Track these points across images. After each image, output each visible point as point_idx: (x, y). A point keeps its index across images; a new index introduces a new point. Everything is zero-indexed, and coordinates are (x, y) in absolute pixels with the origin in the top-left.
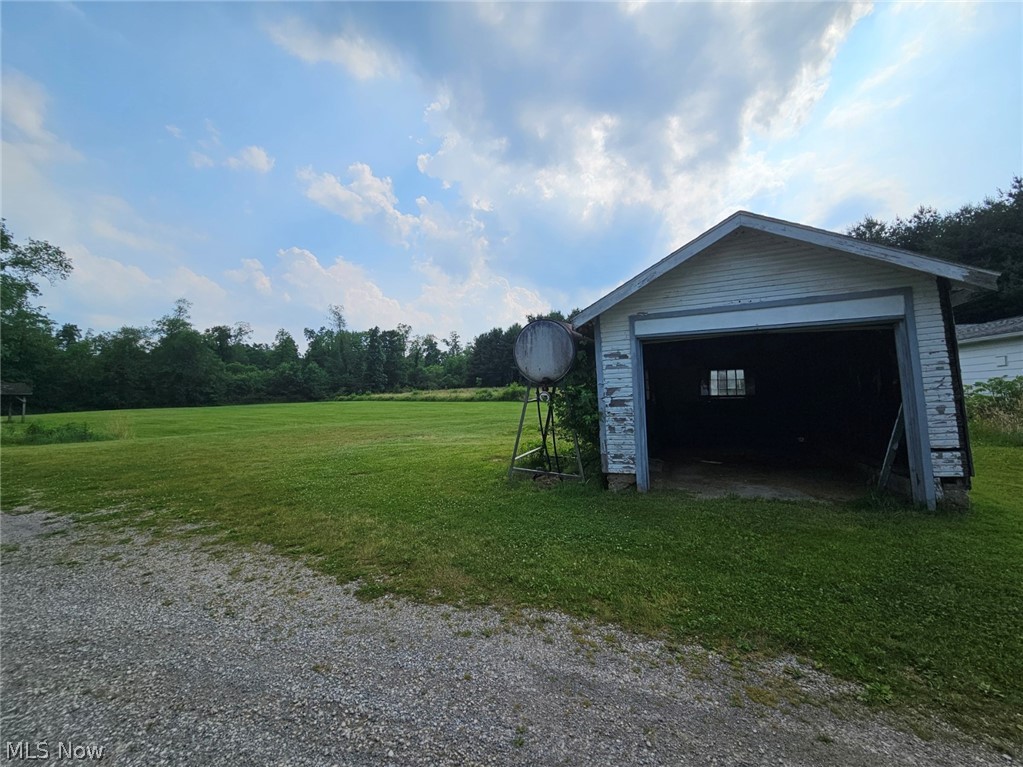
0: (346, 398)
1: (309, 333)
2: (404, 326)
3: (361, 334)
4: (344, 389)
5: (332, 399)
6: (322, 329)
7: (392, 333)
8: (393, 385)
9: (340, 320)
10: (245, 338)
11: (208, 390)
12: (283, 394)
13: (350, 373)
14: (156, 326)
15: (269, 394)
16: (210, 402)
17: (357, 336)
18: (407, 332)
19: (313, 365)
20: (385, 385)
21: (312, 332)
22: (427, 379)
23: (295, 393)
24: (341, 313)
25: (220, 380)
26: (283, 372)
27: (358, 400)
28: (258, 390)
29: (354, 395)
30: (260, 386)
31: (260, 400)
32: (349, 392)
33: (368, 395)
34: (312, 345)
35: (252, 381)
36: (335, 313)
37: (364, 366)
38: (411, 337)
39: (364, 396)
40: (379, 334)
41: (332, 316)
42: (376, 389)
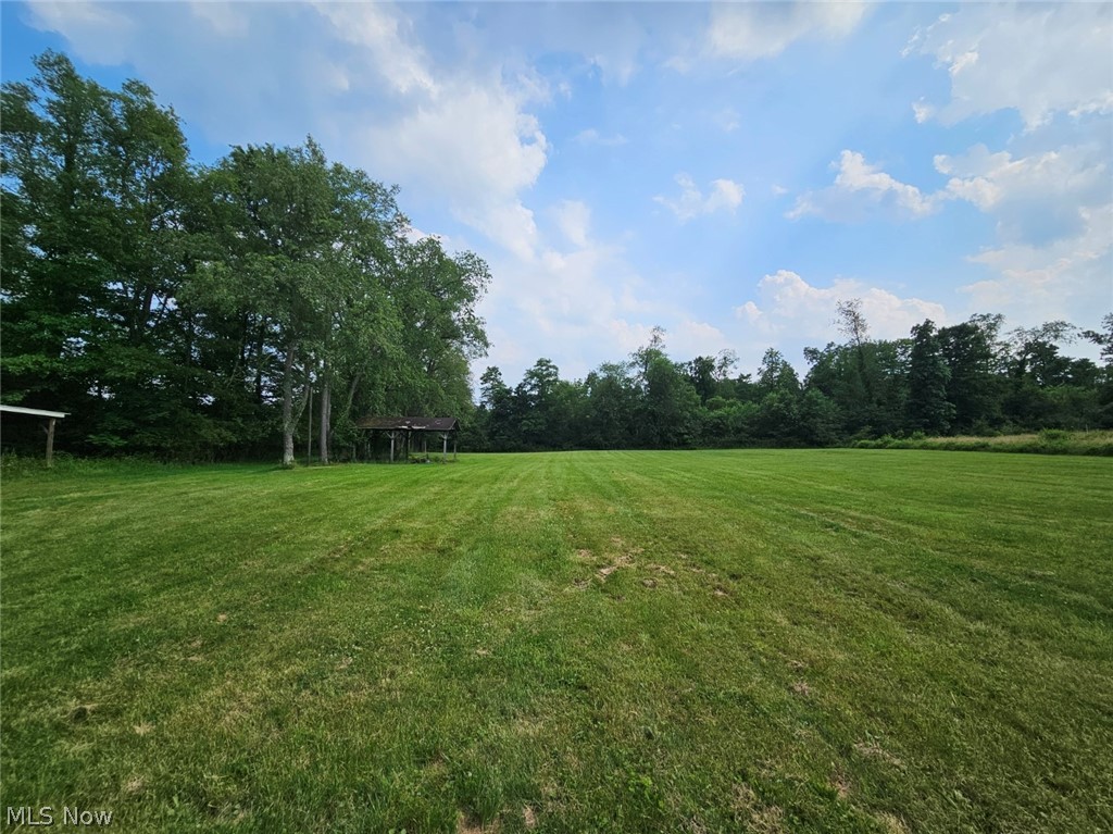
0: (873, 443)
1: (811, 353)
2: (984, 318)
3: (896, 345)
4: (868, 428)
5: (847, 444)
6: (830, 345)
7: (962, 331)
8: (968, 423)
9: (856, 323)
10: (730, 368)
11: (682, 430)
12: (772, 436)
13: (879, 403)
14: (632, 360)
15: (753, 435)
16: (683, 445)
17: (886, 349)
18: (991, 327)
19: (816, 393)
20: (951, 421)
21: (814, 352)
22: (1053, 409)
23: (789, 434)
24: (857, 311)
25: (695, 417)
26: (771, 406)
27: (898, 447)
28: (739, 430)
29: (888, 438)
30: (740, 425)
31: (740, 444)
32: (878, 434)
33: (919, 438)
34: (816, 370)
35: (731, 419)
36: (849, 313)
37: (904, 393)
38: (1001, 336)
39: (910, 441)
40: (934, 333)
41: (842, 318)
42: (933, 428)
